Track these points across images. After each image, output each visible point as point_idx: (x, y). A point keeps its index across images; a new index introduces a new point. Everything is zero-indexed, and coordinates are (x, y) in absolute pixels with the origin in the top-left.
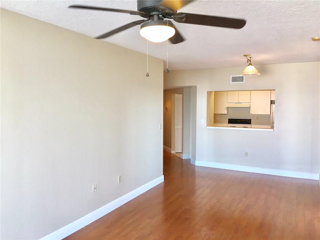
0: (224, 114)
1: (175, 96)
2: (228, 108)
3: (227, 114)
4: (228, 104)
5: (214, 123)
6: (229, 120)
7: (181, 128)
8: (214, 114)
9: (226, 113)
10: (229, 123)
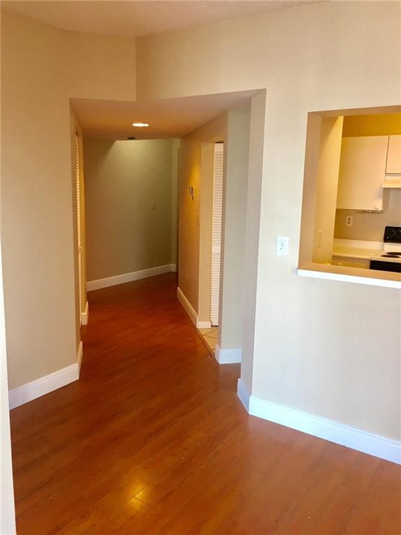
0: (373, 212)
1: (214, 147)
2: (387, 191)
3: (382, 212)
4: (388, 178)
5: (335, 237)
6: (388, 229)
7: (220, 252)
8: (338, 211)
9: (380, 209)
10: (386, 240)
